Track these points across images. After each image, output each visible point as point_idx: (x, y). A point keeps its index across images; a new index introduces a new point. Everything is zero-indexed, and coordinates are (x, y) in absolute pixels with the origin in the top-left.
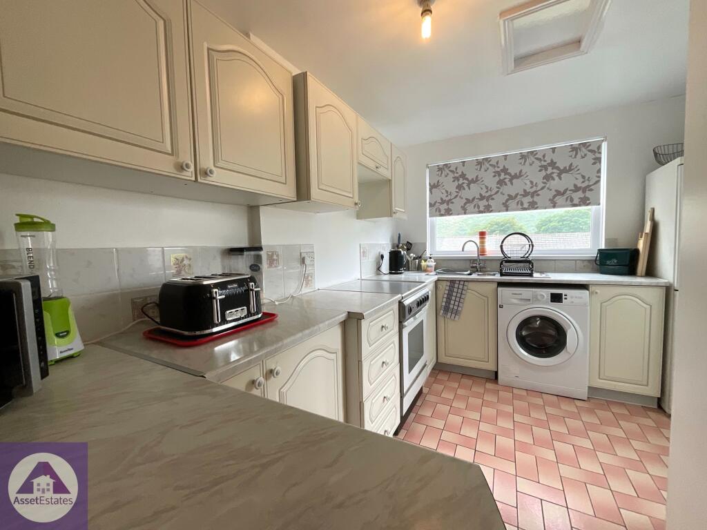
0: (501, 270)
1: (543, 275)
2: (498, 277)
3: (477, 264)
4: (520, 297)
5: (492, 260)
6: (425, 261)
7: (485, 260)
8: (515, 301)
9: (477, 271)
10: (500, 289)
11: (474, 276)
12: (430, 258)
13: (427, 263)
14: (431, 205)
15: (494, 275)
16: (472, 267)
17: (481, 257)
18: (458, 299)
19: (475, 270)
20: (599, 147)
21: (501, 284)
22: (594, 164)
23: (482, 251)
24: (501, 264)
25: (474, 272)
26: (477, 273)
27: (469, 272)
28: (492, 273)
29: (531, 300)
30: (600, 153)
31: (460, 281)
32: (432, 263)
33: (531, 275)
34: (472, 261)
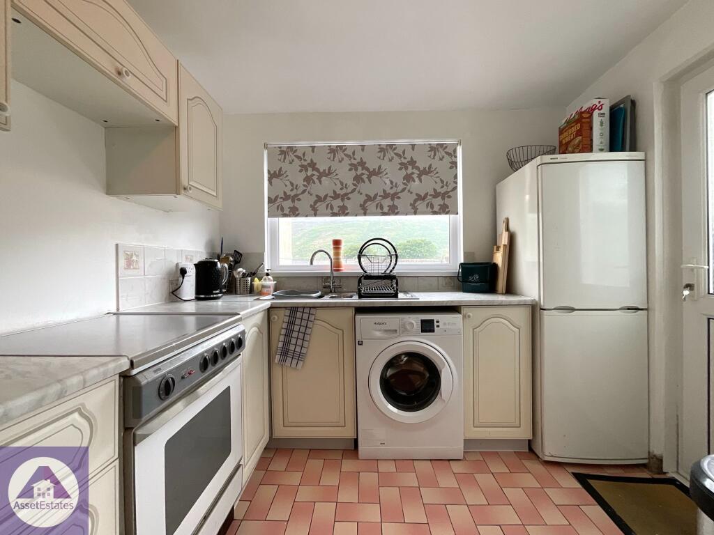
0: (359, 290)
1: (409, 296)
2: (355, 300)
3: (331, 283)
4: (384, 327)
5: (349, 277)
6: (260, 279)
7: (340, 278)
8: (378, 334)
9: (331, 292)
10: (359, 317)
11: (326, 299)
12: (268, 274)
13: (263, 282)
14: (270, 201)
15: (351, 297)
16: (325, 287)
17: (335, 274)
18: (301, 336)
19: (327, 290)
20: (455, 151)
21: (360, 310)
22: (451, 168)
23: (336, 266)
24: (360, 281)
25: (327, 294)
26: (330, 295)
27: (319, 294)
28: (349, 294)
29: (398, 331)
30: (456, 157)
31: (304, 308)
32: (270, 283)
33: (396, 296)
34: (325, 278)
